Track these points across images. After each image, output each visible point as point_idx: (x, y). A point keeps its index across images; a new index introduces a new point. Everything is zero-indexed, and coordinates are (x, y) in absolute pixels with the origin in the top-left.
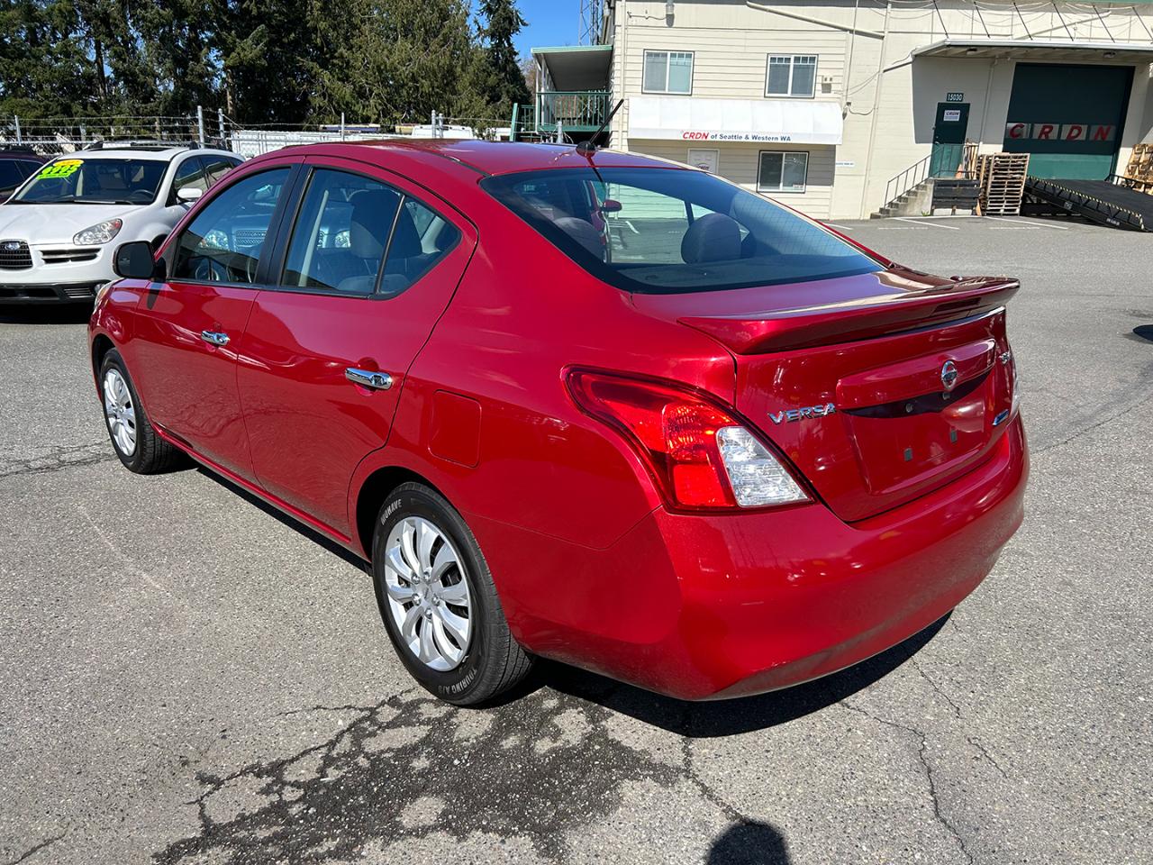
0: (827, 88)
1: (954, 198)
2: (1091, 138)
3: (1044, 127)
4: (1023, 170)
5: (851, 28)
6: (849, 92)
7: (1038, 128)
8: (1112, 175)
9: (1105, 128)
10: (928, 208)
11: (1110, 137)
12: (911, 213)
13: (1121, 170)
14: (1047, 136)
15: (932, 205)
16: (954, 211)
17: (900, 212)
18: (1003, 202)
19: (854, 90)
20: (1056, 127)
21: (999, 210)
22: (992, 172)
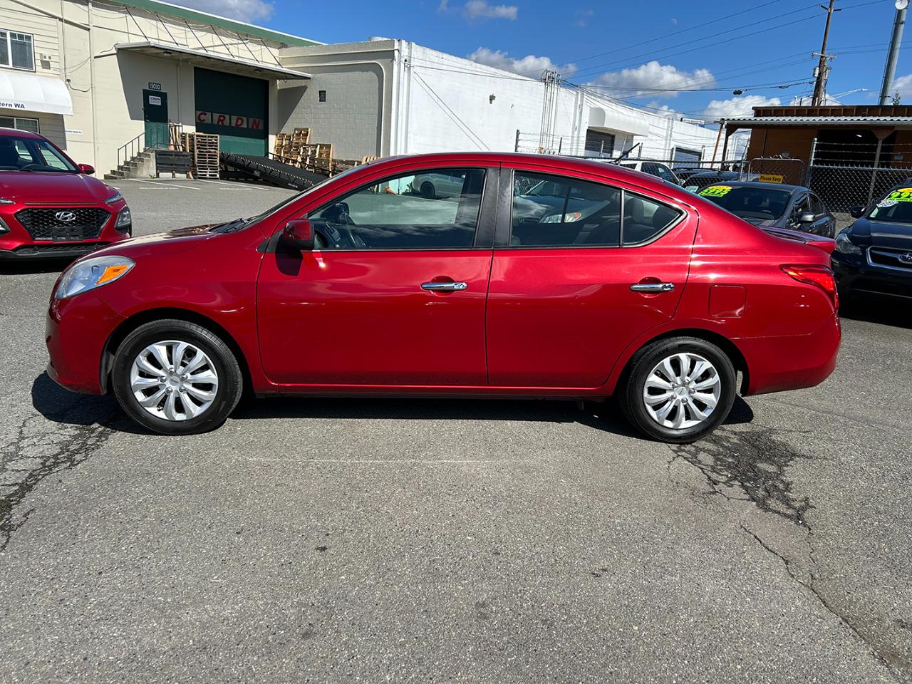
0: (46, 65)
1: (172, 165)
2: (250, 126)
3: (220, 116)
4: (216, 146)
5: (60, 16)
6: (67, 71)
7: (216, 116)
8: (267, 153)
9: (257, 120)
10: (154, 172)
11: (261, 127)
12: (141, 176)
13: (272, 149)
14: (222, 123)
15: (157, 170)
16: (173, 175)
17: (132, 174)
18: (207, 169)
19: (71, 70)
20: (227, 117)
21: (205, 175)
22: (196, 147)
